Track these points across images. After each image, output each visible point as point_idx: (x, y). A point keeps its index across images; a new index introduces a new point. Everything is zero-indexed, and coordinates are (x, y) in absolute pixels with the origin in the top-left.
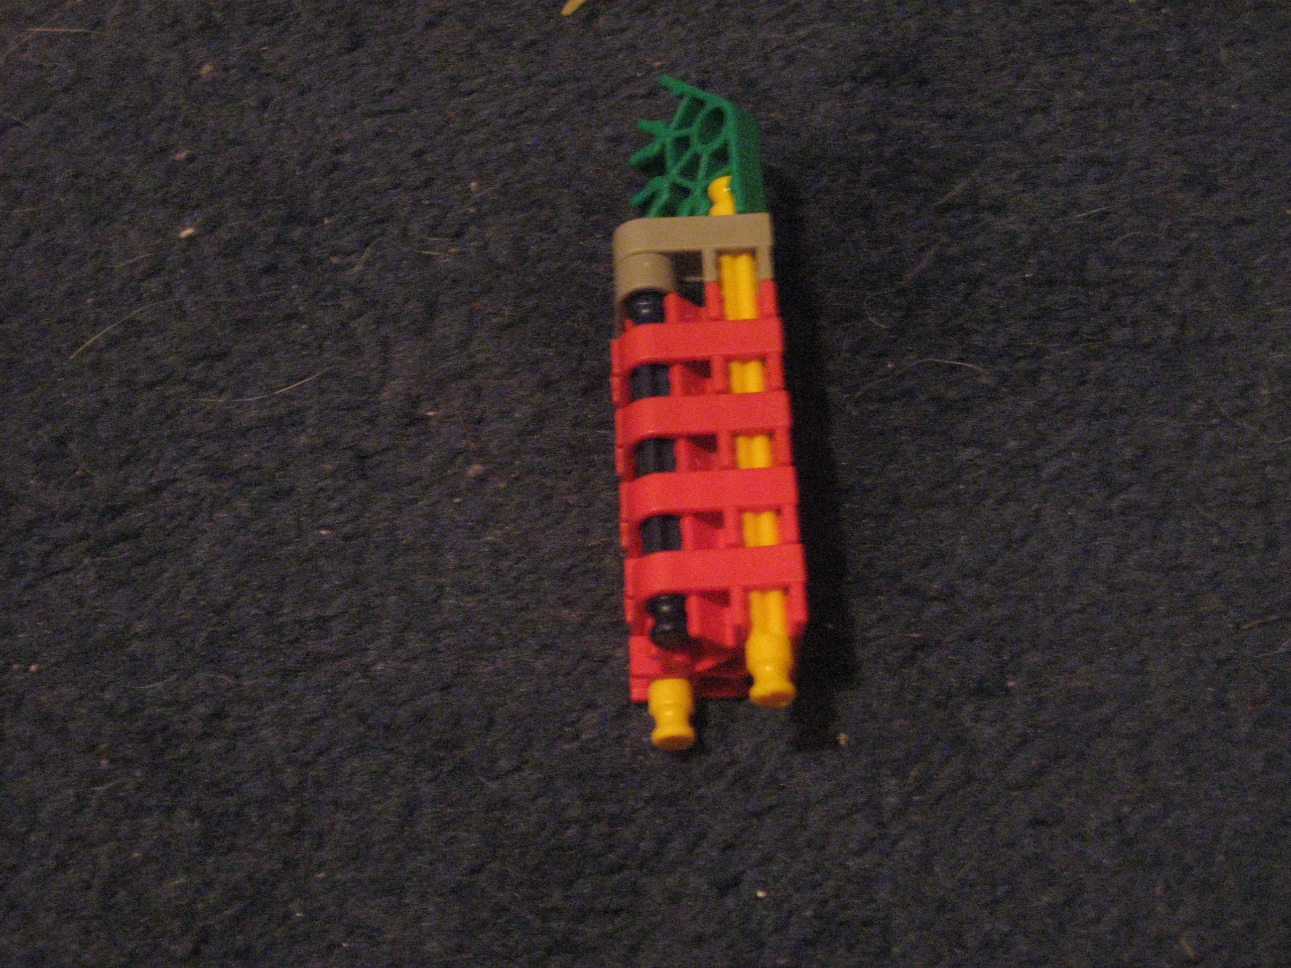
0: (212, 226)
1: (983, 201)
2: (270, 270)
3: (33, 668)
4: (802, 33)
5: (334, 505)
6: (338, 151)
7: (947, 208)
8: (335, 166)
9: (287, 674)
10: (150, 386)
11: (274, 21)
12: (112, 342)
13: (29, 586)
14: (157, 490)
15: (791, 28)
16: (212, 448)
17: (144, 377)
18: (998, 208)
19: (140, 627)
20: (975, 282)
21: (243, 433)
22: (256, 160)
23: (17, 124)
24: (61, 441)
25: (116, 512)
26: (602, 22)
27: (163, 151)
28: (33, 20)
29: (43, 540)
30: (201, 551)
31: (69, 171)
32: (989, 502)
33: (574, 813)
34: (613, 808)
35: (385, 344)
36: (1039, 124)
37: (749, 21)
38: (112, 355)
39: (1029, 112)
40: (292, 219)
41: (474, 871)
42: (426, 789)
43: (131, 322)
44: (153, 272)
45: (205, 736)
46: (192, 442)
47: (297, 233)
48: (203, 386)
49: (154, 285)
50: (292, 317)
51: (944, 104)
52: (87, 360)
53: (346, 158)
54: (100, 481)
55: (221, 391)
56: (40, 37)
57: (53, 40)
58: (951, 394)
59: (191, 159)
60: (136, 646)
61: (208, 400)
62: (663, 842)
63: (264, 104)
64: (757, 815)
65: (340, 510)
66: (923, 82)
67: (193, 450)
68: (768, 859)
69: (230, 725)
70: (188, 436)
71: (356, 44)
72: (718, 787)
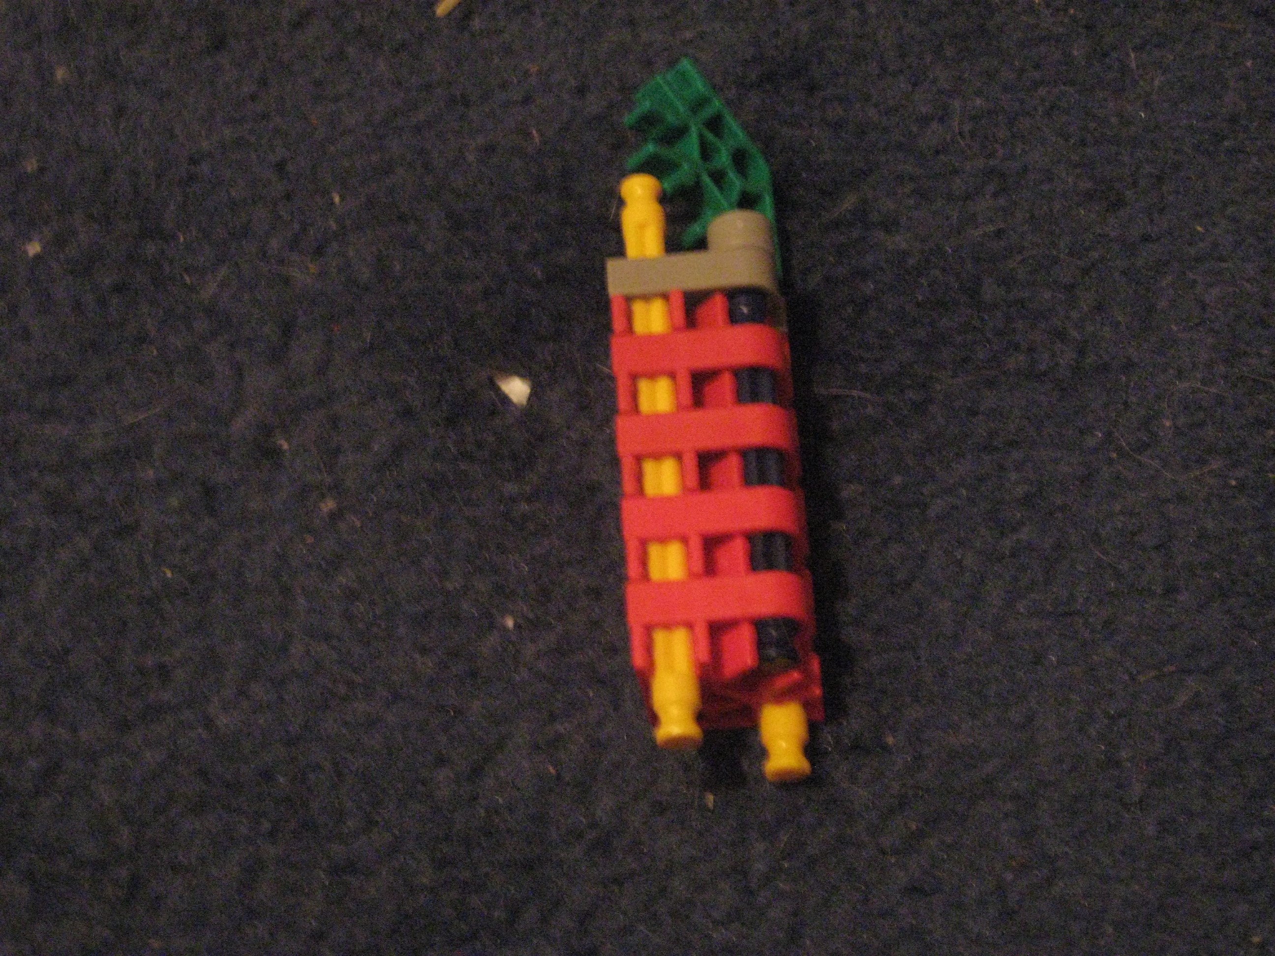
0: (60, 241)
1: (875, 217)
2: (118, 289)
4: (688, 35)
5: (180, 542)
7: (837, 224)
18: (889, 225)
20: (863, 305)
22: (107, 171)
26: (476, 23)
32: (872, 543)
33: (424, 880)
34: (466, 875)
35: (239, 371)
36: (934, 134)
37: (632, 23)
40: (145, 235)
46: (32, 475)
47: (150, 249)
48: (47, 414)
50: (142, 339)
51: (835, 112)
53: (205, 168)
55: (65, 420)
59: (41, 172)
61: (53, 432)
62: (514, 913)
63: (120, 111)
64: (618, 881)
65: (185, 550)
66: (811, 89)
67: (33, 484)
70: (30, 467)
71: (219, 44)
72: (578, 851)
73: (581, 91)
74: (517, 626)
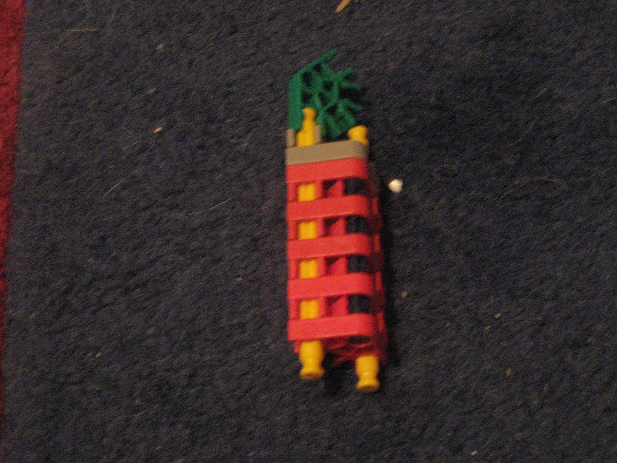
0: (170, 126)
1: (555, 97)
2: (201, 147)
3: (98, 355)
5: (243, 265)
6: (229, 85)
7: (537, 101)
8: (229, 94)
9: (228, 352)
10: (146, 208)
11: (193, 21)
12: (124, 187)
13: (93, 313)
14: (153, 262)
15: (452, 13)
16: (179, 239)
17: (142, 204)
18: (562, 100)
19: (150, 331)
20: (554, 138)
21: (194, 230)
22: (189, 92)
23: (66, 79)
24: (103, 238)
25: (132, 274)
26: (357, 15)
27: (141, 89)
28: (71, 25)
29: (98, 289)
31: (96, 101)
32: (571, 249)
33: (377, 417)
35: (262, 183)
36: (578, 57)
38: (125, 193)
39: (574, 51)
40: (210, 121)
41: (330, 448)
42: (302, 408)
43: (133, 177)
44: (142, 151)
45: (187, 386)
46: (168, 236)
47: (213, 128)
48: (171, 207)
49: (143, 157)
50: (214, 170)
52: (113, 196)
53: (234, 88)
54: (124, 259)
55: (181, 210)
56: (74, 34)
57: (81, 35)
58: (548, 195)
59: (156, 93)
60: (150, 342)
61: (176, 215)
62: (423, 430)
63: (191, 63)
64: (469, 413)
65: (246, 268)
66: (520, 38)
67: (169, 241)
68: (476, 435)
69: (200, 380)
70: (166, 233)
71: (234, 31)
72: (448, 400)
73: (410, 44)
74: (408, 296)
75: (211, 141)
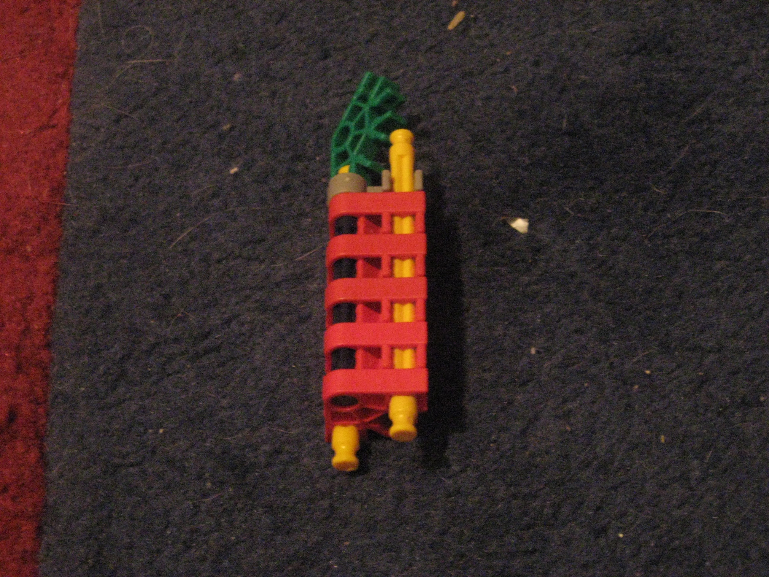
0: (247, 166)
1: (714, 117)
2: (286, 188)
3: (161, 431)
4: (594, 29)
6: (321, 118)
7: (692, 122)
8: (320, 127)
10: (219, 261)
11: (276, 46)
12: (193, 238)
13: (156, 383)
14: (228, 322)
15: (586, 27)
16: (258, 295)
17: (216, 256)
18: (723, 120)
19: (225, 402)
20: (714, 164)
21: (277, 285)
22: (271, 127)
23: (126, 116)
24: (167, 297)
25: (204, 336)
26: (473, 33)
27: (215, 125)
28: (130, 57)
29: (162, 355)
30: (258, 356)
31: (159, 141)
32: (736, 292)
33: (500, 494)
34: (525, 490)
36: (743, 71)
37: (560, 25)
38: (193, 245)
39: (736, 64)
40: (297, 158)
41: (443, 533)
42: (408, 487)
43: (204, 225)
44: (214, 195)
45: (268, 465)
46: (247, 292)
47: (300, 167)
48: (250, 259)
49: (216, 202)
50: (302, 215)
51: (683, 63)
52: (180, 249)
54: (192, 318)
55: (261, 262)
56: (134, 67)
57: (143, 67)
58: (707, 230)
59: (232, 129)
60: (223, 414)
61: (255, 267)
62: (557, 508)
63: (274, 94)
64: (615, 488)
66: (669, 51)
67: (248, 297)
68: (624, 514)
69: (285, 457)
70: (245, 288)
71: (326, 56)
72: (588, 473)
73: (537, 64)
74: (538, 352)
75: (297, 182)
